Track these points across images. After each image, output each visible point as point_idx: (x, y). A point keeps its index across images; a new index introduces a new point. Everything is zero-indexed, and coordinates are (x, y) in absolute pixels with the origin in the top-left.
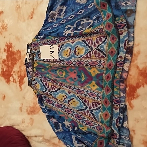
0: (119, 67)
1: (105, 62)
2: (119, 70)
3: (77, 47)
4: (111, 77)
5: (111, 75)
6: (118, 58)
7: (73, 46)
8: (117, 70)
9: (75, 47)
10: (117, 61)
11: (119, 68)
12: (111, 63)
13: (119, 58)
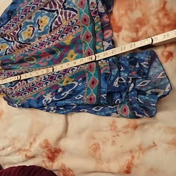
0: (94, 17)
1: (77, 20)
2: (97, 21)
3: (38, 20)
4: (91, 34)
5: (90, 32)
6: (89, 6)
7: (33, 22)
8: (95, 22)
9: (37, 21)
10: (90, 10)
11: (95, 19)
12: (85, 17)
13: (91, 6)
